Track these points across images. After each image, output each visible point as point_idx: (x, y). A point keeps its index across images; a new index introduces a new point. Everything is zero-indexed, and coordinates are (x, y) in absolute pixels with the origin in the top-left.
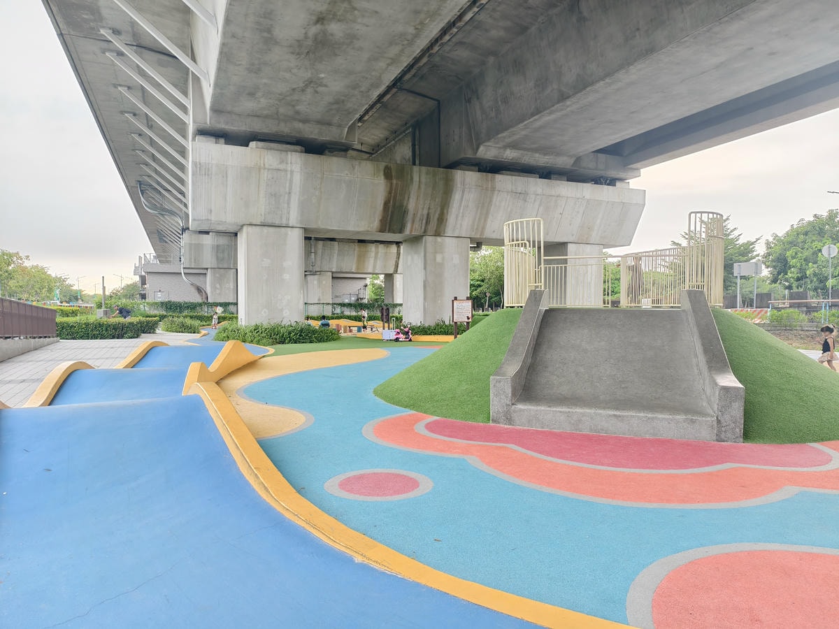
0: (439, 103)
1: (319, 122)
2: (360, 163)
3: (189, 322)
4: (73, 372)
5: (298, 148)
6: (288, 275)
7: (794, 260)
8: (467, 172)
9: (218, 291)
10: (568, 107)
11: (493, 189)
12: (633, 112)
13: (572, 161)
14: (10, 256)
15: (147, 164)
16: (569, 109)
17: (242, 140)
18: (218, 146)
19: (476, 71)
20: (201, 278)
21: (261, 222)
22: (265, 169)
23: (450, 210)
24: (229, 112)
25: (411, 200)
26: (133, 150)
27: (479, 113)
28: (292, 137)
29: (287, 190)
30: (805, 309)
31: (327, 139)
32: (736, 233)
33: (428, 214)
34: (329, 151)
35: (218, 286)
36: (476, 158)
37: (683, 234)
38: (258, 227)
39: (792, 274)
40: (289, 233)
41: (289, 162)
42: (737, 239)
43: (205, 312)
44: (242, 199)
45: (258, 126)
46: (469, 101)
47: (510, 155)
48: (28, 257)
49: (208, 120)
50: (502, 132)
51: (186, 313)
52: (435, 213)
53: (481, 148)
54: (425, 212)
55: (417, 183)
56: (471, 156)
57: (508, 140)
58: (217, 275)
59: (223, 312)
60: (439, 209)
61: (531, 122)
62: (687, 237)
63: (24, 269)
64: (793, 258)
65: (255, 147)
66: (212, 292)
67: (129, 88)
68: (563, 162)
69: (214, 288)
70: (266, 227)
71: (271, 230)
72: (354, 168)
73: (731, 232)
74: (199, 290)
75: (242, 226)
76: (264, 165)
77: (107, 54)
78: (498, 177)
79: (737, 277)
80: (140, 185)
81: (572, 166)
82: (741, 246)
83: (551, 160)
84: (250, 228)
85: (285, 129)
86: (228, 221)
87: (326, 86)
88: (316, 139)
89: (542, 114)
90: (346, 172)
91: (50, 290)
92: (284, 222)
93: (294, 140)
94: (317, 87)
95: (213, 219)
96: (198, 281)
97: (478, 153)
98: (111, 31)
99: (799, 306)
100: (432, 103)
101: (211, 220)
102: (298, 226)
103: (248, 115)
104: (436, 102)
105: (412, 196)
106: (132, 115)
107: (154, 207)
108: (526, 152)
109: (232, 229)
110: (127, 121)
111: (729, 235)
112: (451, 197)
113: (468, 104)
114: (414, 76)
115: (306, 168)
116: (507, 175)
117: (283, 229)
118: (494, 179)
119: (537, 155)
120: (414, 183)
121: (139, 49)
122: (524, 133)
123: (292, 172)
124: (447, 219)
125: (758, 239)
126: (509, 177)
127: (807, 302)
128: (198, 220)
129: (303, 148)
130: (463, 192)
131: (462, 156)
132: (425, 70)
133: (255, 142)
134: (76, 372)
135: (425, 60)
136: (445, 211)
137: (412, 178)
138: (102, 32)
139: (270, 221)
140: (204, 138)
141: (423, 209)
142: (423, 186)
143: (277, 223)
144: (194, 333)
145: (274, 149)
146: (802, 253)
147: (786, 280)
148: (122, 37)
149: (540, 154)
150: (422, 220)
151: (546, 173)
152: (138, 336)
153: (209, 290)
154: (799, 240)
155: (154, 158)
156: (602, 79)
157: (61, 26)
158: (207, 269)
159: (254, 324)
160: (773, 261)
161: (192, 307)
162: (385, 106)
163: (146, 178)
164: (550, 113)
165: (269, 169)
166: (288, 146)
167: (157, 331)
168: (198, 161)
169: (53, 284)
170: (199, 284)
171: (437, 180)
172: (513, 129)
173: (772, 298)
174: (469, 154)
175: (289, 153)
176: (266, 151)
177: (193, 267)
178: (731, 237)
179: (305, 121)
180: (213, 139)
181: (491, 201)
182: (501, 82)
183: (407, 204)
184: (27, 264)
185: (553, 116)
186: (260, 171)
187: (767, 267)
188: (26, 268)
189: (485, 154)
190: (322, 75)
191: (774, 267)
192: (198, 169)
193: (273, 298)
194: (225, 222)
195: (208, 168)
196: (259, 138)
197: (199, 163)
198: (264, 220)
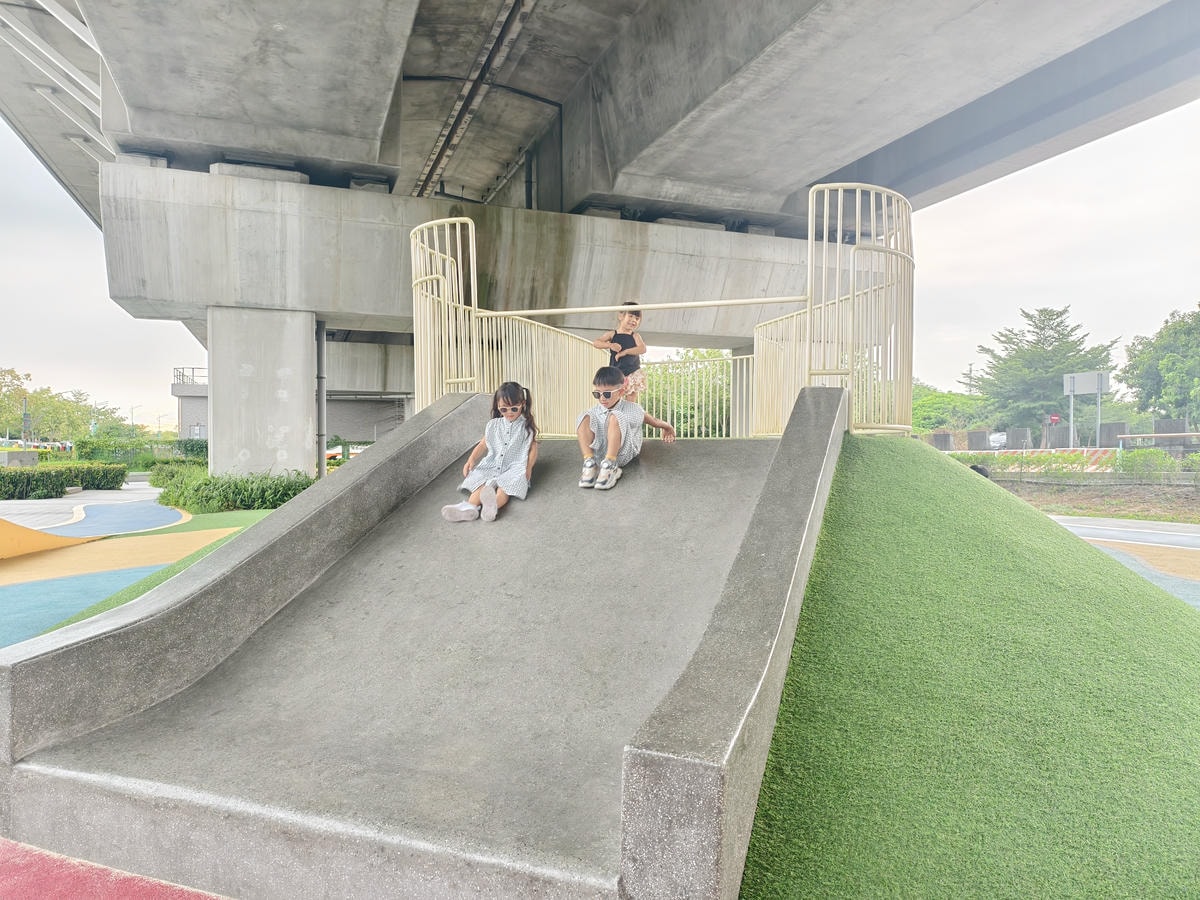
0: (561, 110)
1: (326, 129)
2: (406, 200)
5: (297, 175)
6: (285, 392)
7: (1171, 374)
8: (596, 219)
10: (742, 89)
11: (644, 248)
12: (860, 102)
13: (781, 201)
16: (746, 95)
17: (197, 161)
18: (156, 170)
19: (605, 45)
21: (236, 302)
22: (235, 209)
23: (570, 283)
24: (161, 110)
25: (500, 265)
27: (613, 118)
28: (285, 157)
29: (278, 245)
30: (1181, 448)
31: (347, 160)
32: (1079, 334)
33: (533, 289)
34: (356, 184)
36: (613, 196)
37: (998, 335)
38: (232, 311)
39: (1169, 395)
40: (288, 319)
41: (279, 199)
42: (1081, 341)
45: (218, 136)
46: (598, 99)
47: (671, 191)
49: (128, 122)
50: (647, 145)
52: (545, 286)
53: (621, 178)
54: (527, 286)
55: (510, 237)
56: (605, 193)
57: (663, 162)
60: (551, 280)
61: (689, 124)
62: (1003, 339)
64: (1169, 370)
65: (217, 172)
68: (764, 203)
70: (247, 311)
71: (256, 314)
72: (395, 209)
73: (1072, 330)
75: (204, 309)
76: (233, 203)
78: (653, 227)
79: (1068, 396)
81: (782, 210)
82: (1088, 352)
83: (745, 200)
84: (219, 312)
85: (267, 141)
86: (176, 300)
87: (298, 51)
88: (329, 160)
89: (702, 105)
90: (382, 216)
92: (277, 303)
93: (291, 163)
94: (283, 54)
95: (150, 296)
97: (615, 187)
99: (1171, 442)
100: (550, 111)
101: (146, 298)
102: (303, 308)
103: (197, 116)
104: (556, 109)
105: (501, 257)
106: (81, 140)
108: (698, 186)
111: (1069, 335)
112: (570, 260)
113: (598, 104)
114: (508, 58)
115: (309, 210)
116: (669, 224)
117: (276, 313)
118: (646, 230)
119: (719, 191)
120: (504, 235)
122: (683, 146)
123: (283, 215)
124: (566, 299)
125: (1114, 342)
126: (672, 228)
127: (1184, 437)
128: (123, 298)
129: (306, 177)
130: (592, 252)
131: (590, 191)
132: (524, 48)
133: (217, 164)
135: (516, 27)
136: (562, 285)
137: (499, 227)
139: (252, 301)
140: (129, 158)
141: (523, 280)
142: (520, 243)
143: (265, 303)
145: (252, 177)
146: (1183, 362)
147: (1162, 406)
149: (724, 188)
150: (523, 300)
151: (739, 223)
154: (1179, 343)
156: (789, 28)
160: (1139, 376)
162: (478, 117)
164: (717, 105)
165: (241, 211)
166: (279, 172)
168: (111, 194)
171: (545, 231)
172: (661, 140)
173: (1127, 431)
174: (600, 189)
175: (279, 183)
176: (236, 179)
178: (1071, 339)
179: (302, 128)
180: (145, 160)
181: (641, 268)
182: (641, 59)
183: (494, 272)
185: (722, 112)
186: (225, 213)
187: (1131, 387)
189: (627, 189)
190: (279, 27)
191: (1141, 386)
192: (113, 209)
193: (258, 431)
194: (173, 301)
195: (131, 208)
196: (227, 158)
197: (115, 199)
198: (241, 298)
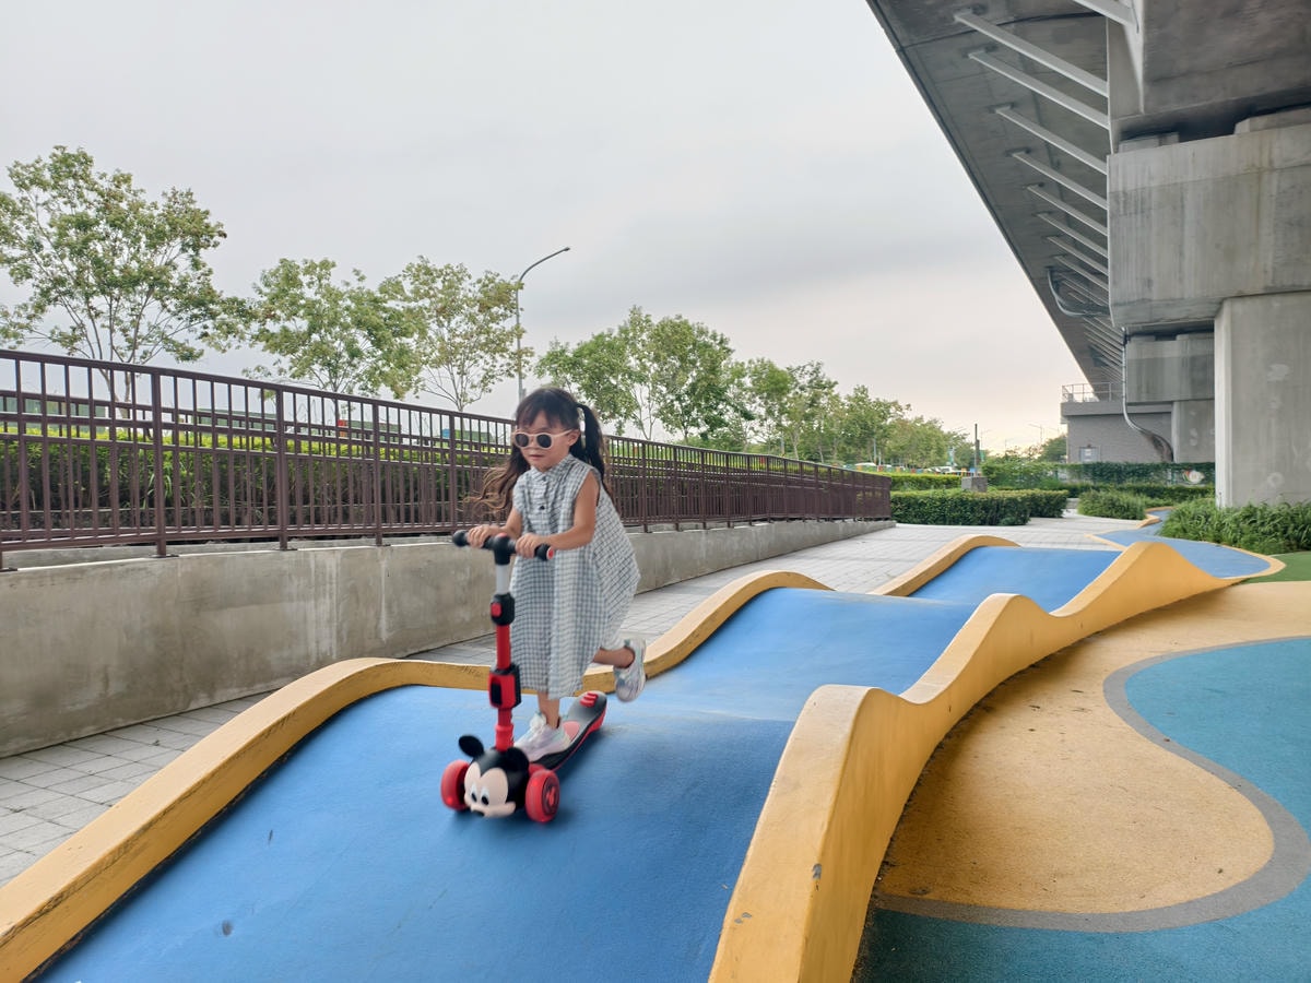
3: (1127, 498)
4: (765, 592)
9: (1193, 443)
14: (888, 406)
15: (1059, 235)
17: (1219, 124)
18: (1165, 148)
20: (1164, 421)
21: (1266, 288)
22: (1272, 171)
24: (1187, 74)
26: (1034, 215)
35: (1194, 433)
38: (1258, 301)
43: (1170, 480)
44: (1218, 246)
45: (1252, 84)
48: (909, 406)
49: (1141, 102)
51: (1128, 483)
58: (1193, 413)
59: (1203, 481)
63: (904, 423)
65: (1247, 130)
66: (1181, 444)
67: (1013, 105)
69: (1184, 436)
71: (1291, 300)
74: (1158, 442)
75: (1221, 303)
76: (1271, 163)
77: (971, 56)
80: (1052, 272)
84: (1239, 307)
86: (1186, 296)
91: (940, 452)
95: (1155, 298)
96: (1152, 426)
98: (969, 12)
101: (1150, 300)
103: (1231, 66)
106: (1023, 153)
107: (1075, 306)
109: (1197, 314)
110: (1019, 166)
121: (1021, 25)
128: (1124, 304)
133: (1247, 121)
134: (772, 593)
138: (958, 18)
140: (1135, 143)
144: (1134, 518)
148: (989, 16)
152: (1024, 522)
153: (1175, 442)
155: (1069, 221)
157: (899, 36)
158: (1171, 403)
159: (1246, 504)
161: (1141, 471)
163: (1059, 259)
165: (1281, 170)
167: (1065, 514)
168: (1121, 188)
169: (943, 443)
170: (1157, 431)
176: (1274, 132)
177: (1144, 400)
180: (1154, 140)
184: (909, 416)
186: (1259, 178)
188: (906, 421)
192: (1122, 205)
193: (1295, 450)
194: (1182, 299)
195: (1142, 199)
196: (1259, 109)
197: (1125, 193)
198: (1273, 281)
